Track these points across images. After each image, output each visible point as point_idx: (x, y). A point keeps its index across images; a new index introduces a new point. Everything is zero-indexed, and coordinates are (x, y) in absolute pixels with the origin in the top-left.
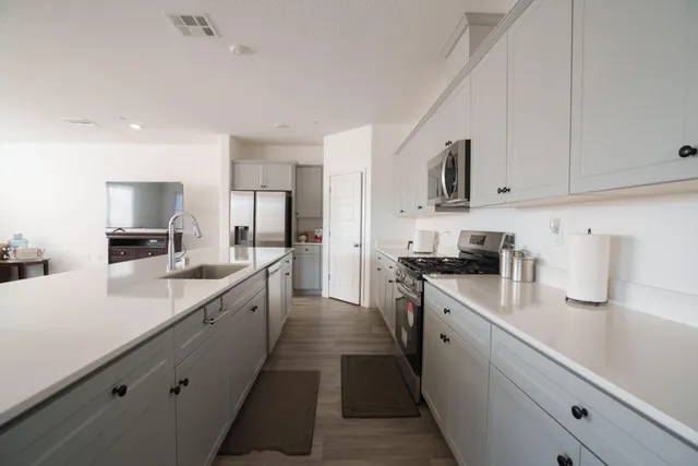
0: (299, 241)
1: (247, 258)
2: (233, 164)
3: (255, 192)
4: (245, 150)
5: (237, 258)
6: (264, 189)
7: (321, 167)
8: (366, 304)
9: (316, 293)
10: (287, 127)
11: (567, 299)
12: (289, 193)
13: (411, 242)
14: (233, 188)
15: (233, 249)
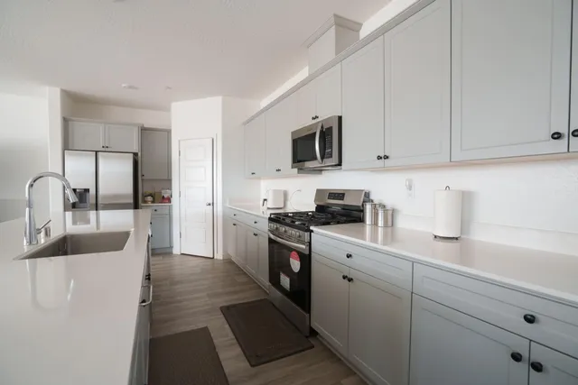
0: (145, 202)
1: (88, 222)
2: (66, 121)
3: (96, 152)
4: (78, 107)
5: (74, 222)
6: (106, 150)
7: (169, 132)
8: (219, 256)
9: (168, 251)
10: (136, 88)
11: (436, 237)
12: (135, 154)
13: (265, 200)
14: (67, 146)
15: (69, 214)
